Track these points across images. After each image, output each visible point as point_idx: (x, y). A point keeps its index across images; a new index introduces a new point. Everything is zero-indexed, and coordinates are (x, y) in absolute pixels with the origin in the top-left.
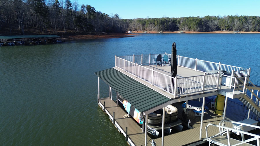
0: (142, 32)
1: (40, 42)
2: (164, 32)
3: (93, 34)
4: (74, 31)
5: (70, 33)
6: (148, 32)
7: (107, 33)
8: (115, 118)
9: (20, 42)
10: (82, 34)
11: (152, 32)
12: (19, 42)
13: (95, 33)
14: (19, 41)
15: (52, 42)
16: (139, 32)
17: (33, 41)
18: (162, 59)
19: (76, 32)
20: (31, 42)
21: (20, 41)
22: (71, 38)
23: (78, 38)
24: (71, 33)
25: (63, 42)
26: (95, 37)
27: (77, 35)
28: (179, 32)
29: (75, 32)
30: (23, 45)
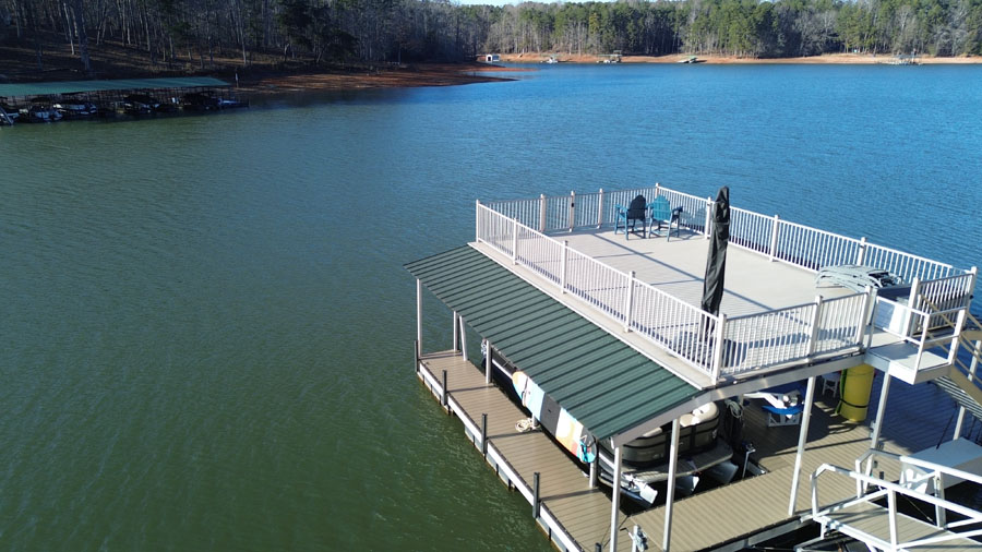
0: (540, 58)
1: (157, 106)
2: (625, 59)
3: (353, 68)
4: (282, 59)
5: (264, 67)
6: (564, 57)
7: (404, 66)
8: (488, 435)
9: (82, 107)
10: (313, 69)
11: (579, 57)
12: (75, 107)
13: (361, 66)
14: (76, 102)
15: (200, 105)
16: (526, 57)
17: (126, 100)
18: (648, 213)
19: (289, 63)
20: (121, 106)
21: (81, 103)
22: (268, 87)
23: (297, 84)
24: (269, 66)
25: (241, 105)
26: (362, 81)
27: (294, 73)
28: (680, 58)
29: (282, 63)
30: (91, 118)
